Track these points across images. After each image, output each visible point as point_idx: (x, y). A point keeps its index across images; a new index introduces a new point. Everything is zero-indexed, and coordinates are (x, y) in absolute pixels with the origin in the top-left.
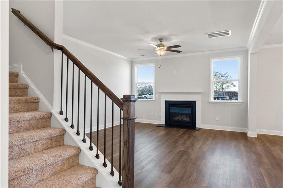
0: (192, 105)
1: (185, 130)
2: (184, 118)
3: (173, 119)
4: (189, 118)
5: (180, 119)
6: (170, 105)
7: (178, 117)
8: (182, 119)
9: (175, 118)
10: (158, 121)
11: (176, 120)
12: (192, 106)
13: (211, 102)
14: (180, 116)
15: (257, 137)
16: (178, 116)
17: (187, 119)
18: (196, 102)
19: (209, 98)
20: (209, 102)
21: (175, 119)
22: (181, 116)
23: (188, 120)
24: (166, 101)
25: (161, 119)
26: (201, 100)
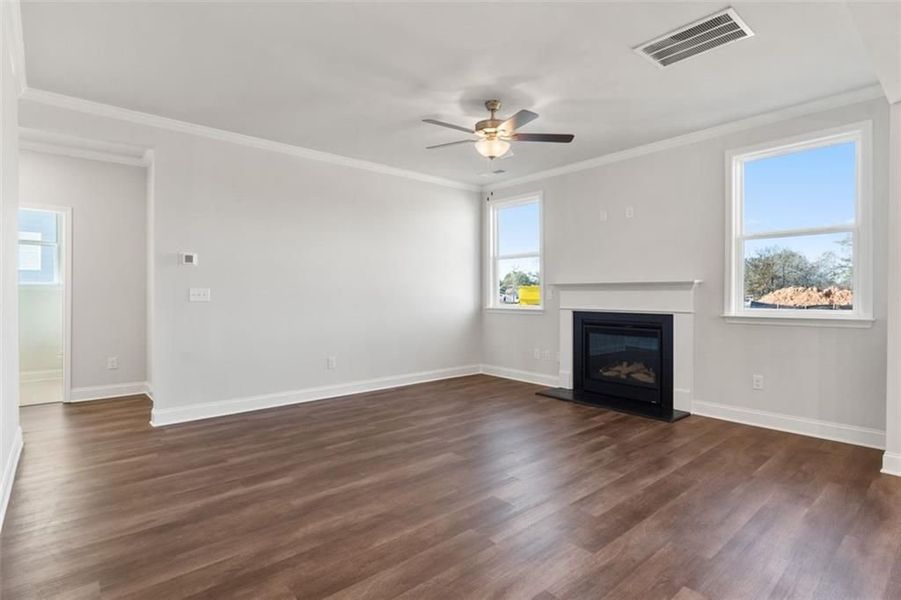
0: (660, 328)
1: (623, 415)
2: (638, 371)
3: (598, 371)
4: (653, 374)
5: (624, 377)
6: (587, 325)
7: (616, 368)
8: (628, 375)
9: (606, 370)
10: (550, 377)
11: (609, 377)
12: (659, 331)
13: (729, 318)
14: (625, 364)
16: (621, 364)
17: (645, 377)
18: (672, 316)
19: (723, 302)
20: (725, 317)
21: (606, 374)
22: (630, 365)
23: (651, 380)
24: (575, 313)
25: (561, 371)
26: (692, 311)
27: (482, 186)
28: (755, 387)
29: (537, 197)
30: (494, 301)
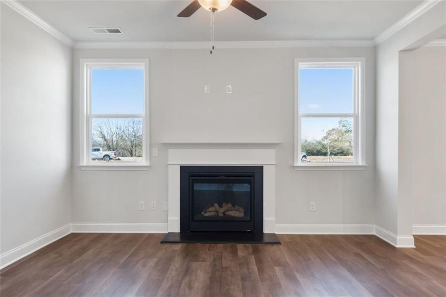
0: (253, 176)
3: (200, 214)
4: (242, 210)
6: (193, 177)
7: (211, 209)
8: (224, 213)
9: (206, 212)
11: (209, 216)
12: (252, 178)
14: (216, 205)
15: (415, 247)
17: (238, 213)
18: (262, 167)
19: (293, 158)
20: (294, 167)
21: (207, 215)
22: (221, 206)
23: (242, 215)
26: (274, 163)
27: (75, 41)
28: (311, 210)
29: (143, 64)
30: (86, 159)
